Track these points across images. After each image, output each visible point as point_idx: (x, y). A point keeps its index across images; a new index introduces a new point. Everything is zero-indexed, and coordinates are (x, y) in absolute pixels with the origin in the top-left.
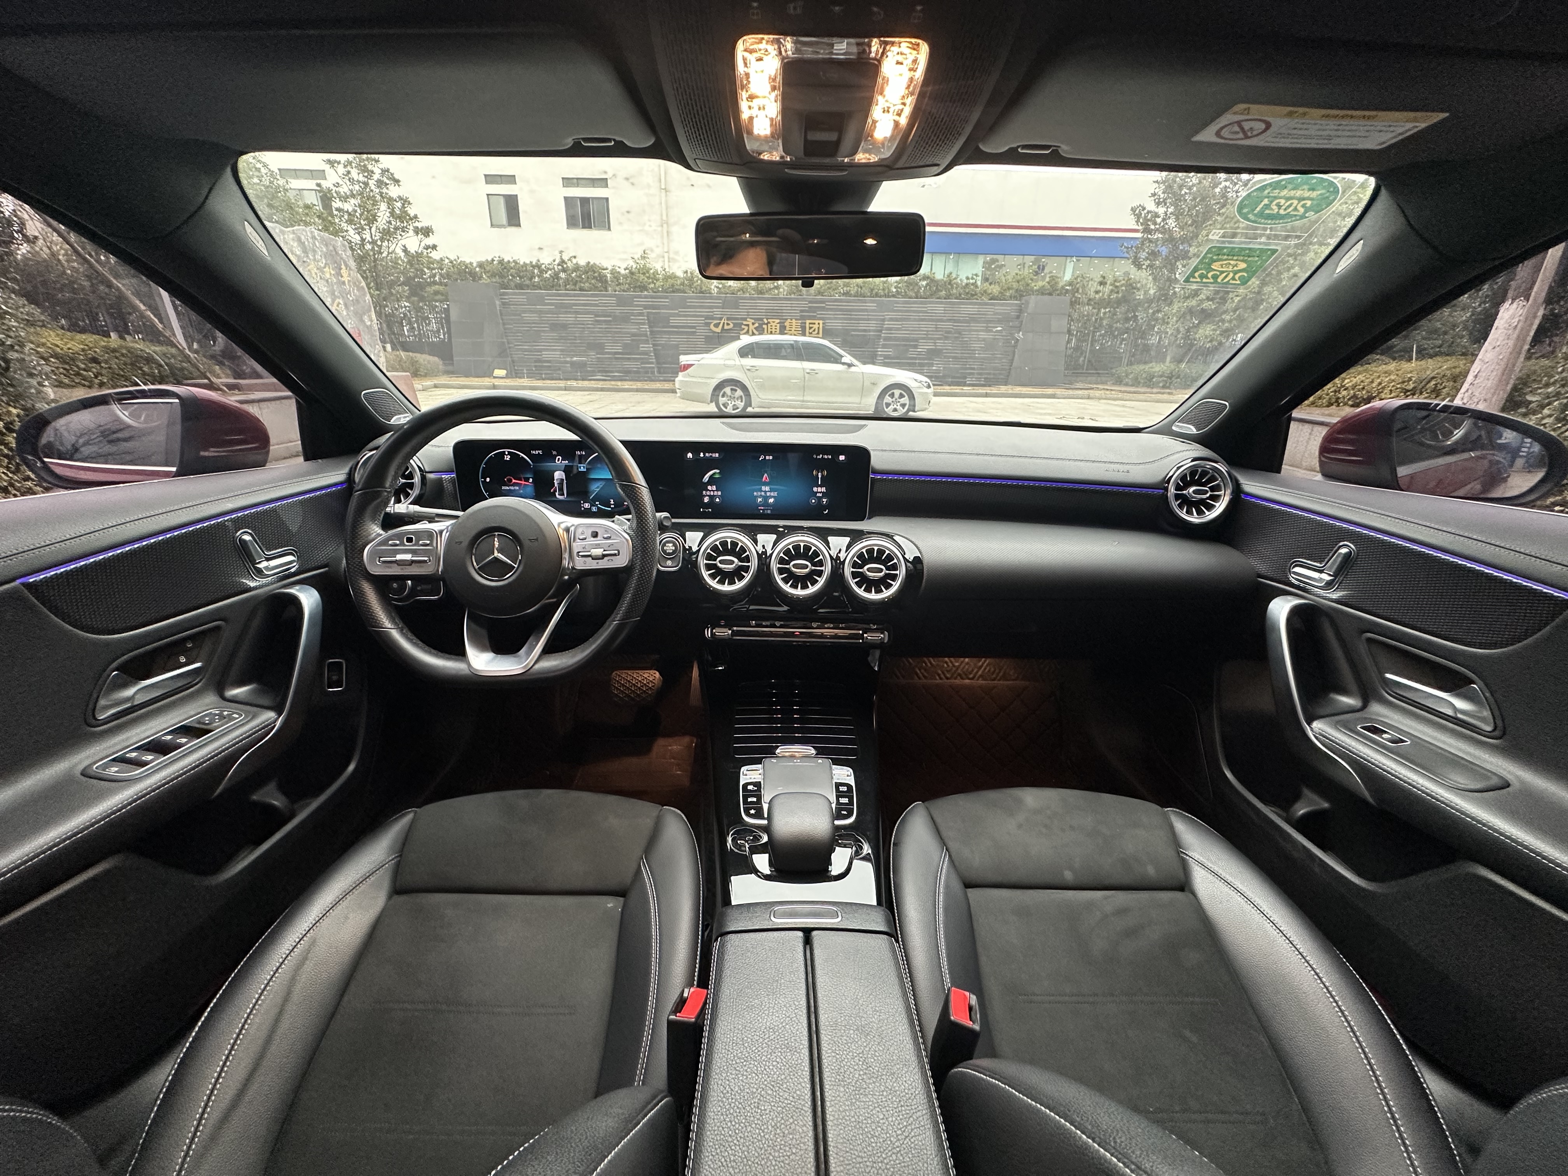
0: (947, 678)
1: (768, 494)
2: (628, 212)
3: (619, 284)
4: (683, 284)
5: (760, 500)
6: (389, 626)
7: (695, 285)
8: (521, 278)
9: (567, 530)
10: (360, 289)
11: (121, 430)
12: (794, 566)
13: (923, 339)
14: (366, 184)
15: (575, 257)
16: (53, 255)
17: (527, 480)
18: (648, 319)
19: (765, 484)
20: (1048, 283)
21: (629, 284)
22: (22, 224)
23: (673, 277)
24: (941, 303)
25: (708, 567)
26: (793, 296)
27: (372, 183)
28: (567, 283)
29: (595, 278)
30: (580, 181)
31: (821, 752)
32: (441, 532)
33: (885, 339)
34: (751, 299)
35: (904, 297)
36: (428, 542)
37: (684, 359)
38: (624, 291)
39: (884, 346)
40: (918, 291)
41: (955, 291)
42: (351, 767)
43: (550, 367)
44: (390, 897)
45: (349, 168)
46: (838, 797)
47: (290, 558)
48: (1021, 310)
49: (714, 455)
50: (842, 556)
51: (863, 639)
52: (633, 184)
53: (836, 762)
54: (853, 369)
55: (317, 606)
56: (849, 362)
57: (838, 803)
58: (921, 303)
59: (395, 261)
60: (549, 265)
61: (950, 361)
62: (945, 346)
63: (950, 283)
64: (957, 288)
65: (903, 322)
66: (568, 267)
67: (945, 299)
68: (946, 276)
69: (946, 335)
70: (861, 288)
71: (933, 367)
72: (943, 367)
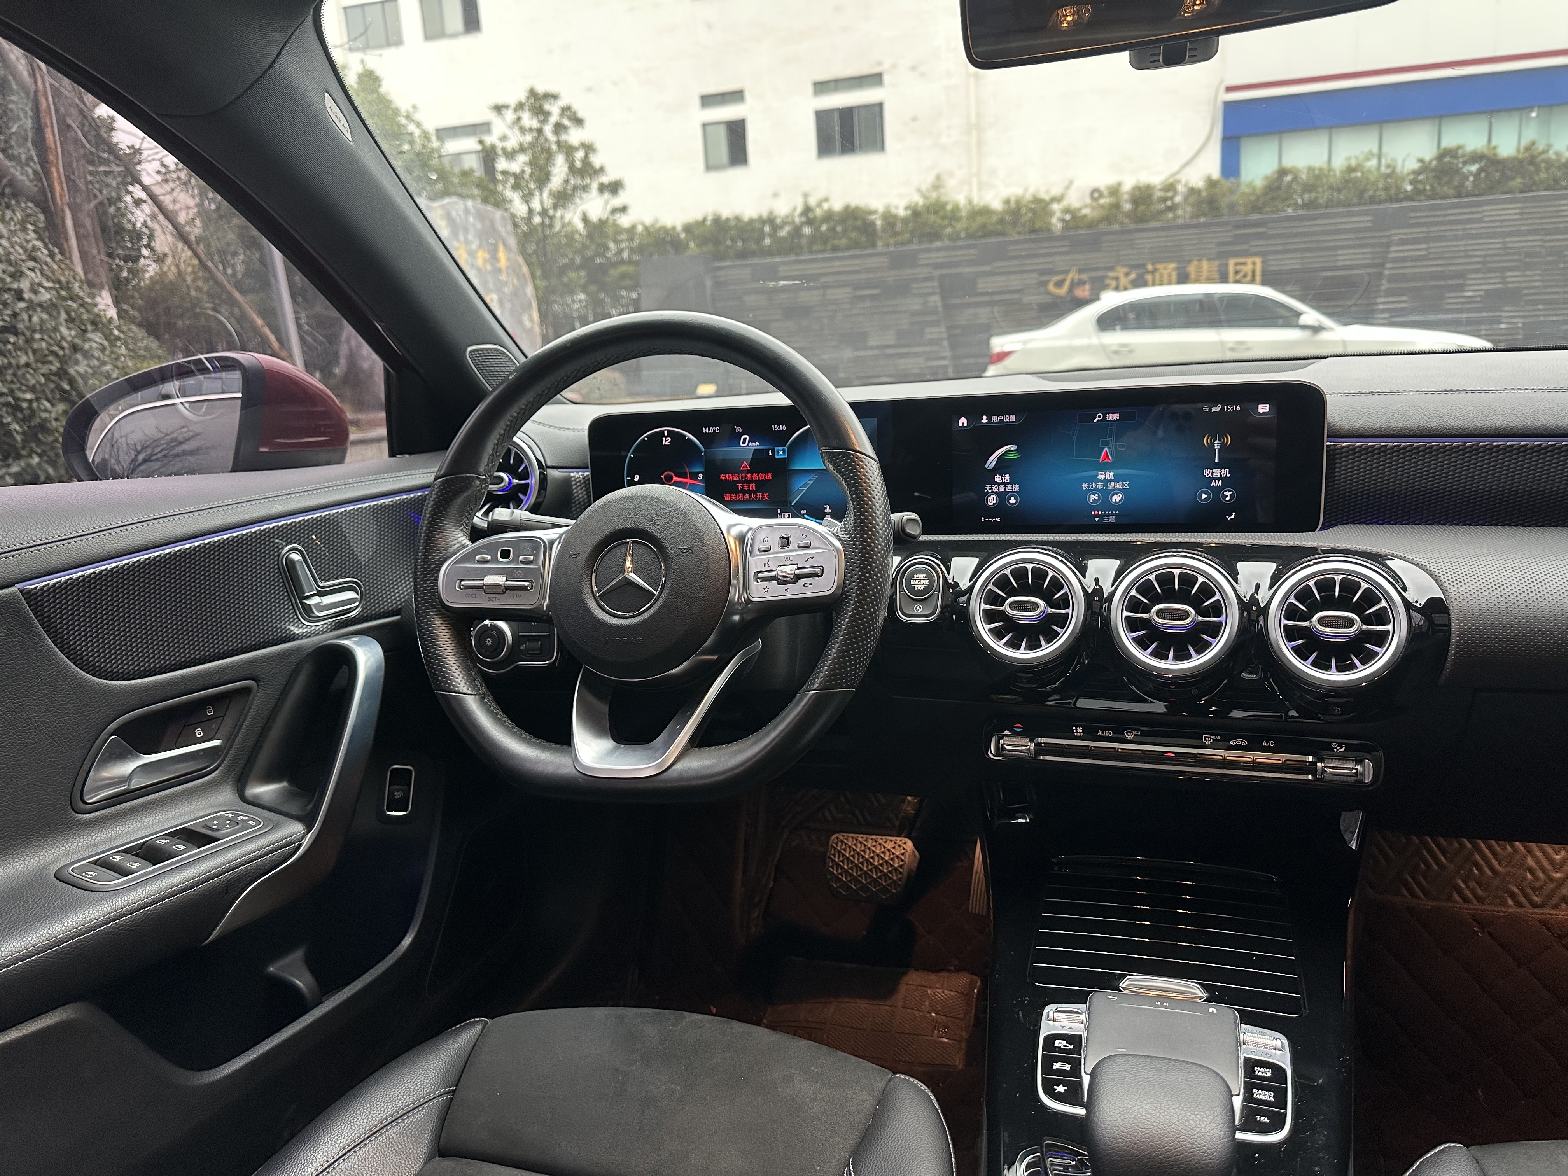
0: (1534, 905)
1: (1111, 486)
2: (914, 118)
3: (896, 234)
4: (1001, 221)
5: (1093, 497)
6: (465, 690)
7: (1023, 220)
8: (743, 240)
9: (741, 539)
10: (520, 276)
11: (189, 439)
12: (1159, 613)
13: (1477, 271)
14: (540, 131)
15: (826, 199)
16: (180, 273)
17: (694, 476)
18: (940, 286)
19: (1105, 467)
21: (912, 232)
22: (151, 237)
23: (985, 211)
24: (1513, 201)
25: (990, 617)
26: (1202, 219)
27: (548, 129)
28: (813, 239)
29: (857, 228)
30: (839, 83)
31: (1215, 996)
32: (552, 543)
33: (1392, 279)
34: (1123, 232)
35: (1429, 198)
36: (532, 558)
37: (999, 343)
38: (903, 244)
39: (1389, 293)
40: (1462, 185)
41: (1543, 175)
42: (407, 941)
44: (429, 1158)
45: (520, 113)
46: (1249, 1088)
47: (350, 595)
49: (1006, 419)
50: (1263, 597)
51: (1314, 774)
52: (922, 75)
53: (1248, 1019)
54: (1324, 336)
55: (378, 669)
56: (1316, 324)
57: (1249, 1097)
58: (1470, 205)
59: (570, 237)
60: (787, 217)
61: (1539, 310)
62: (1525, 281)
63: (1532, 160)
64: (1547, 169)
65: (1431, 245)
66: (815, 217)
67: (1521, 192)
68: (1522, 150)
69: (1528, 260)
70: (1339, 191)
71: (1500, 323)
72: (1523, 323)
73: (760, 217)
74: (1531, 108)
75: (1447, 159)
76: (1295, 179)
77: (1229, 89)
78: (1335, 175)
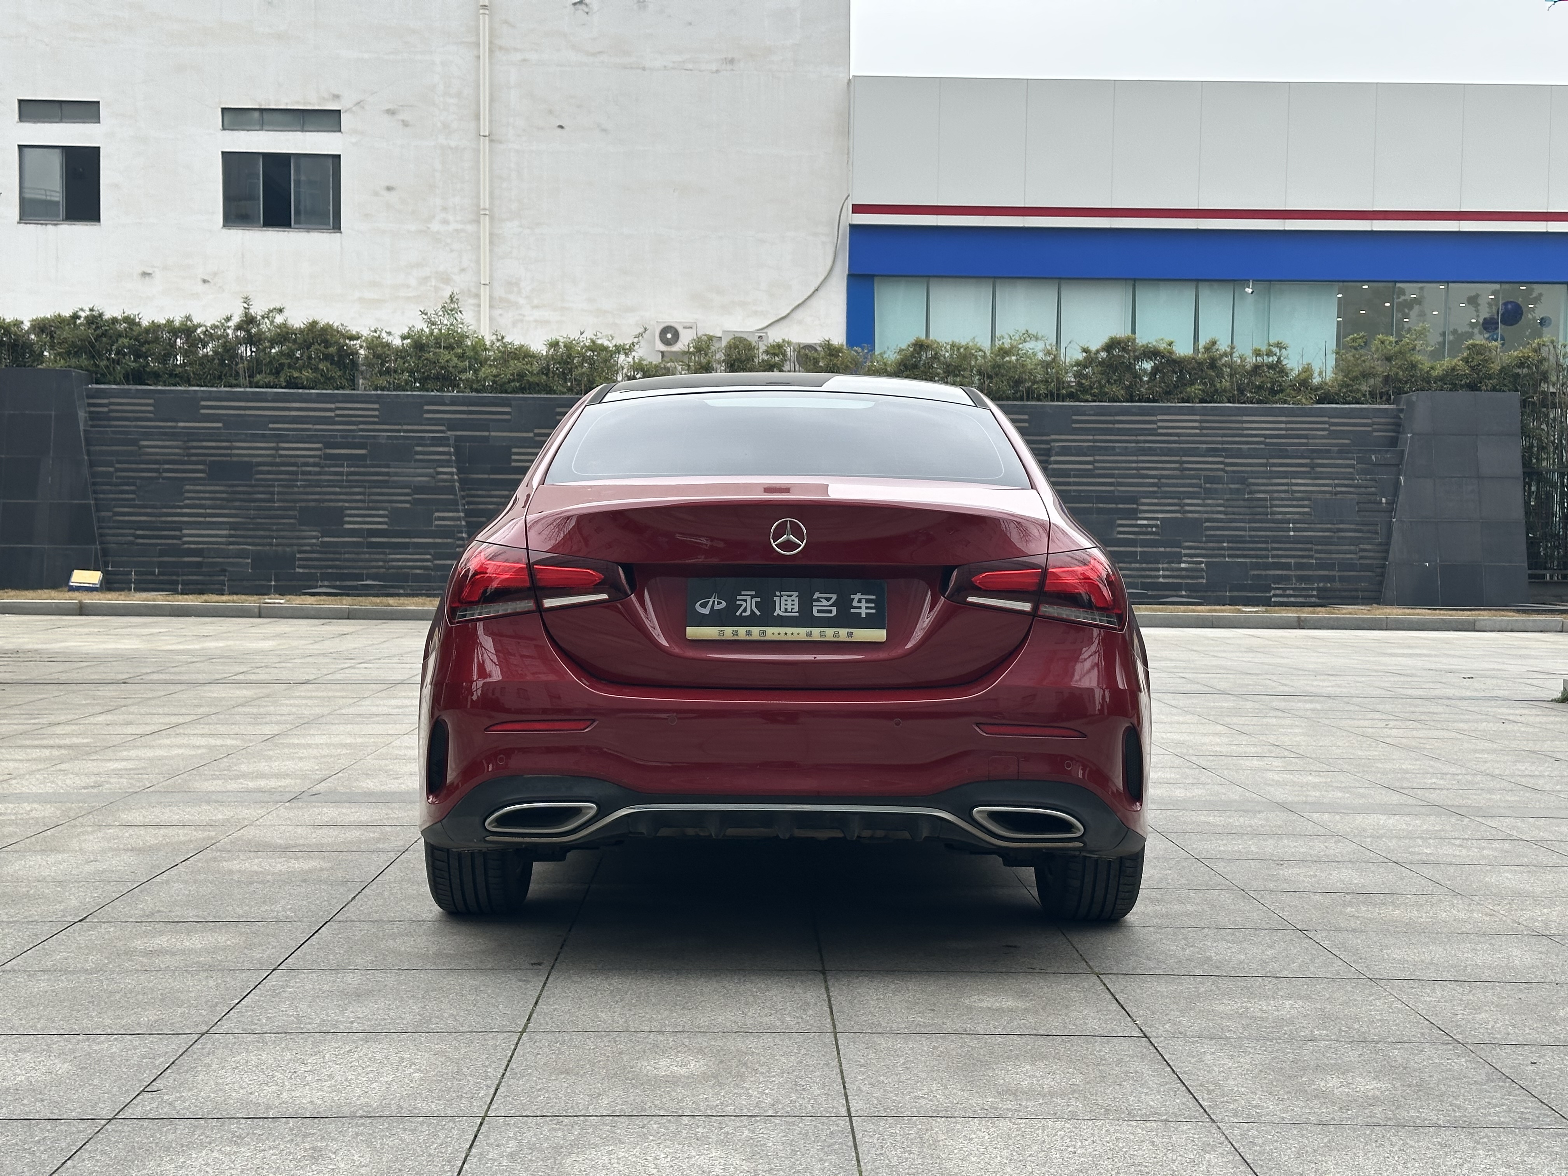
2: (389, 189)
3: (387, 371)
4: (545, 371)
7: (576, 373)
8: (138, 356)
13: (1151, 495)
15: (281, 311)
18: (457, 453)
20: (1466, 361)
21: (411, 373)
23: (522, 354)
24: (1192, 411)
29: (327, 357)
30: (266, 116)
35: (1096, 398)
38: (398, 388)
40: (1134, 385)
41: (1226, 383)
43: (199, 565)
48: (1399, 425)
52: (405, 124)
58: (1142, 412)
60: (214, 327)
61: (1223, 549)
62: (1206, 512)
63: (1213, 364)
64: (1231, 376)
65: (1097, 458)
66: (260, 333)
67: (1202, 401)
68: (1202, 350)
69: (1208, 485)
70: (990, 377)
71: (1180, 563)
72: (1207, 564)
73: (170, 322)
74: (1244, 282)
75: (1116, 352)
76: (936, 357)
77: (858, 209)
78: (984, 357)
